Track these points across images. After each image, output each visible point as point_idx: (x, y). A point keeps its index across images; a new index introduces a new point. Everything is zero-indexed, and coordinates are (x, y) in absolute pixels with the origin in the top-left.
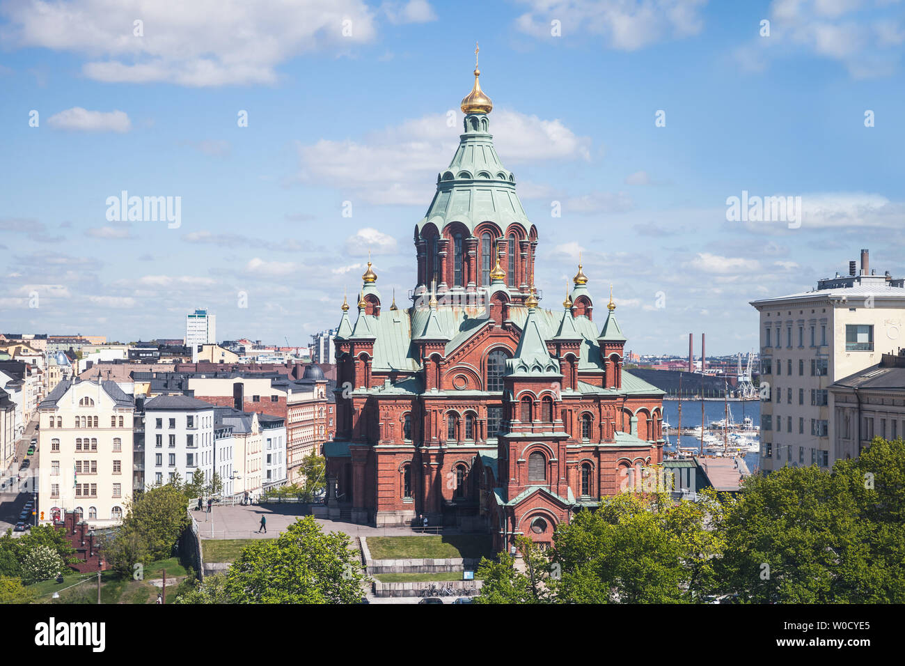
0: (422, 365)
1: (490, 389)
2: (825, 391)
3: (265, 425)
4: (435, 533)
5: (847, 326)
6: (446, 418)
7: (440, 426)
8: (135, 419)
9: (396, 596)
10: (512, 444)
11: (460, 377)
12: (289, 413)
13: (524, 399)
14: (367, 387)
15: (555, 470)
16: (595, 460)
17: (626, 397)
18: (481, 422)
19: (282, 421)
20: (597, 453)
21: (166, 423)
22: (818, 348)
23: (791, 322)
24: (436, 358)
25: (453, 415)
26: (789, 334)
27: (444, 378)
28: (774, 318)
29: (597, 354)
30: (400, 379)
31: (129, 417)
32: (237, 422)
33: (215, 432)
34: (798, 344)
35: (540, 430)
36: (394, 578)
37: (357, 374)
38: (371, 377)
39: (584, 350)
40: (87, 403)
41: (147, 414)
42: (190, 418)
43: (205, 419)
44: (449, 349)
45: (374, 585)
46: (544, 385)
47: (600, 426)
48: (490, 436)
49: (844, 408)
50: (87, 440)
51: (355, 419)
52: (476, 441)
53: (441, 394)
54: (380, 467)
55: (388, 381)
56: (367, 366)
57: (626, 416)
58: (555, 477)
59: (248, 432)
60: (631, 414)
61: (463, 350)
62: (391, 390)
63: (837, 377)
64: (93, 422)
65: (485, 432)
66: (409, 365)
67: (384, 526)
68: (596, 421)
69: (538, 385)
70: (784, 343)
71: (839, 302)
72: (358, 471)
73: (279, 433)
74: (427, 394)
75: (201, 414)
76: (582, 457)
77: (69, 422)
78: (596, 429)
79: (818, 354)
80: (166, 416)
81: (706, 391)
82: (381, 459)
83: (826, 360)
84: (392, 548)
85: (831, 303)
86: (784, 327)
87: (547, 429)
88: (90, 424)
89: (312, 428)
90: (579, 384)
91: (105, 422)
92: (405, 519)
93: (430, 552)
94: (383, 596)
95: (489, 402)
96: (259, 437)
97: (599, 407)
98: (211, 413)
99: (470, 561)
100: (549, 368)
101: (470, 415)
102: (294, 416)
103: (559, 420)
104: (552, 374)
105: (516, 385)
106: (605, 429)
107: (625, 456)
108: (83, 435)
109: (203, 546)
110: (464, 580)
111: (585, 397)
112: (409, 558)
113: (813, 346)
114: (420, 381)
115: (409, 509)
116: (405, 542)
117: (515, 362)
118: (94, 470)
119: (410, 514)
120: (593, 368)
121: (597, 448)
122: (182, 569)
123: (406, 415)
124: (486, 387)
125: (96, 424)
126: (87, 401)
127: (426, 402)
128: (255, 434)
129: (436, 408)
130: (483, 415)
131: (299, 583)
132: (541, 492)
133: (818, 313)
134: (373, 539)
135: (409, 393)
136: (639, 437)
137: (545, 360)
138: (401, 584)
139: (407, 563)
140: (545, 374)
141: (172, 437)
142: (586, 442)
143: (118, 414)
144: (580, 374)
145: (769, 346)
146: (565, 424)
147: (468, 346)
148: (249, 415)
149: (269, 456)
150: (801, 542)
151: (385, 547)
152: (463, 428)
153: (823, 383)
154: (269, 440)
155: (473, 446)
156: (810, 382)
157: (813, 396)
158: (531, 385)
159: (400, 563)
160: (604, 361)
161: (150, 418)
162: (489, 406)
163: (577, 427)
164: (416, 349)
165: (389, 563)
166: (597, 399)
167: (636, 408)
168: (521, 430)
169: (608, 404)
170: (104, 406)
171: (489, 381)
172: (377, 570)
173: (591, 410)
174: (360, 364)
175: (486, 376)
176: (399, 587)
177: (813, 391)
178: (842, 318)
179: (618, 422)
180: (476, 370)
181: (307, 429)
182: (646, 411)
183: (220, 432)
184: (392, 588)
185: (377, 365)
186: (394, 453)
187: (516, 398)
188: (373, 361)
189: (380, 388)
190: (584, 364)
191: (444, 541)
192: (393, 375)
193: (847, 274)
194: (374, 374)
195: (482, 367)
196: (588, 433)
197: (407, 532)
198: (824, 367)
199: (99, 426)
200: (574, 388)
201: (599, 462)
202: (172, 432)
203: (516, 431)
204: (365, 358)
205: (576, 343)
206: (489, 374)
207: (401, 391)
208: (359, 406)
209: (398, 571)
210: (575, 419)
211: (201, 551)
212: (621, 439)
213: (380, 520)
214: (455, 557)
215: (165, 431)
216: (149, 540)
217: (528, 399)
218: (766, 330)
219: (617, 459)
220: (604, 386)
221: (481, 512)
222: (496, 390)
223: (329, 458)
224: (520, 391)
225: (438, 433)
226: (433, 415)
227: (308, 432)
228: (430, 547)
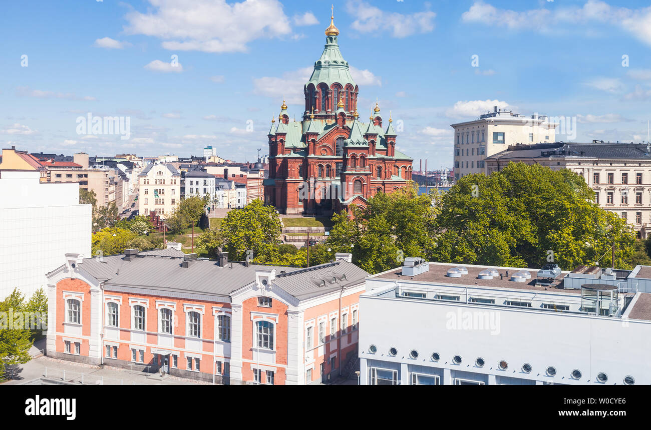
0: (307, 145)
1: (337, 155)
2: (483, 161)
3: (237, 186)
4: (312, 216)
5: (493, 133)
6: (318, 167)
7: (315, 171)
8: (181, 181)
9: (295, 242)
10: (347, 176)
11: (323, 150)
12: (248, 182)
13: (352, 157)
14: (283, 154)
15: (365, 188)
16: (383, 187)
17: (397, 160)
18: (333, 170)
19: (245, 185)
20: (384, 184)
21: (194, 183)
22: (480, 142)
23: (468, 132)
24: (313, 141)
25: (321, 166)
26: (468, 138)
27: (317, 150)
28: (461, 131)
29: (384, 142)
30: (297, 151)
31: (178, 180)
32: (225, 184)
33: (216, 187)
34: (471, 141)
35: (359, 171)
36: (294, 235)
37: (278, 148)
38: (284, 150)
39: (378, 140)
40: (160, 174)
41: (186, 179)
42: (205, 181)
43: (211, 182)
44: (319, 137)
45: (285, 237)
46: (361, 151)
47: (385, 172)
48: (337, 176)
49: (491, 168)
50: (160, 190)
51: (277, 168)
52: (331, 178)
53: (315, 157)
54: (288, 189)
55: (292, 151)
56: (283, 145)
57: (396, 168)
58: (365, 191)
59: (230, 189)
60: (398, 168)
61: (325, 138)
62: (293, 155)
63: (489, 155)
64: (163, 182)
65: (335, 174)
66: (302, 145)
67: (290, 214)
68: (383, 170)
69: (358, 151)
70: (465, 141)
71: (491, 122)
72: (279, 191)
73: (243, 190)
74: (309, 156)
75: (209, 179)
76: (377, 185)
77: (152, 182)
78: (383, 174)
79: (480, 145)
80: (194, 180)
81: (427, 183)
82: (289, 185)
83: (484, 148)
84: (294, 222)
85: (487, 123)
86: (465, 135)
87: (362, 170)
88: (161, 183)
89: (258, 190)
90: (376, 154)
91: (168, 182)
92: (299, 212)
93: (310, 224)
94: (289, 242)
95: (336, 161)
96: (235, 191)
97: (385, 164)
98: (214, 179)
99: (327, 228)
100: (363, 143)
101: (328, 166)
102: (250, 184)
103: (368, 166)
104: (365, 146)
105: (349, 151)
106: (387, 174)
107: (396, 185)
108: (158, 187)
109: (211, 220)
110: (325, 235)
111: (379, 159)
112: (301, 226)
113: (478, 142)
114: (306, 151)
115: (301, 207)
116: (299, 220)
117: (348, 141)
118: (163, 203)
119: (301, 209)
120: (382, 147)
121: (384, 182)
122: (201, 230)
123: (300, 166)
124: (335, 154)
125: (164, 183)
126: (160, 173)
127: (309, 160)
128: (233, 190)
129: (313, 163)
130: (334, 166)
131: (252, 226)
132: (359, 197)
133: (481, 128)
134: (285, 219)
135: (301, 156)
136: (402, 178)
137: (362, 140)
138: (297, 237)
139: (300, 228)
140: (362, 146)
141: (197, 189)
142: (379, 179)
143: (174, 179)
144: (376, 150)
145: (458, 143)
146: (370, 168)
147: (327, 136)
148: (230, 182)
149: (239, 200)
150: (477, 204)
151: (291, 222)
152: (325, 172)
153: (483, 158)
154: (239, 193)
155: (330, 180)
156: (476, 158)
157: (478, 164)
158: (355, 151)
159: (297, 228)
160: (387, 144)
161: (188, 181)
162: (337, 163)
163: (375, 172)
164: (304, 138)
165: (292, 228)
166: (384, 160)
167: (401, 165)
168: (351, 170)
169: (389, 163)
170: (168, 175)
171: (337, 152)
172: (287, 231)
173: (381, 165)
174: (280, 144)
175: (335, 149)
176: (297, 238)
177: (478, 162)
178: (491, 129)
179: (393, 171)
180: (331, 147)
181: (255, 190)
182: (405, 167)
183: (217, 188)
184: (293, 238)
185: (288, 144)
186: (295, 183)
187: (348, 156)
188: (285, 143)
189: (288, 154)
190: (378, 146)
191: (316, 220)
192: (295, 149)
193: (493, 111)
194: (286, 148)
195: (333, 146)
196: (380, 176)
197: (300, 216)
198: (483, 151)
199: (165, 184)
200: (374, 155)
201: (385, 187)
202: (197, 187)
203: (348, 170)
204: (282, 141)
205: (375, 135)
206: (337, 148)
207: (298, 156)
208: (279, 162)
209: (296, 232)
210: (374, 169)
211: (210, 222)
212: (394, 178)
213: (288, 211)
214: (322, 226)
215: (194, 186)
216: (187, 218)
217: (354, 157)
218: (457, 137)
219: (392, 186)
220: (387, 155)
221: (333, 208)
222: (339, 155)
223: (266, 186)
224: (350, 153)
225: (314, 174)
226: (312, 166)
227: (256, 191)
228: (310, 222)
